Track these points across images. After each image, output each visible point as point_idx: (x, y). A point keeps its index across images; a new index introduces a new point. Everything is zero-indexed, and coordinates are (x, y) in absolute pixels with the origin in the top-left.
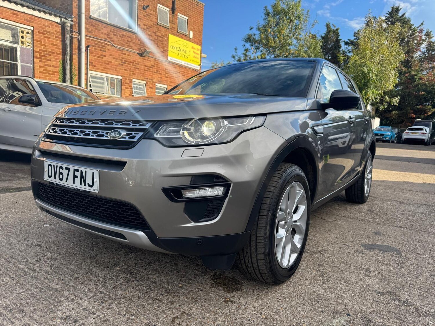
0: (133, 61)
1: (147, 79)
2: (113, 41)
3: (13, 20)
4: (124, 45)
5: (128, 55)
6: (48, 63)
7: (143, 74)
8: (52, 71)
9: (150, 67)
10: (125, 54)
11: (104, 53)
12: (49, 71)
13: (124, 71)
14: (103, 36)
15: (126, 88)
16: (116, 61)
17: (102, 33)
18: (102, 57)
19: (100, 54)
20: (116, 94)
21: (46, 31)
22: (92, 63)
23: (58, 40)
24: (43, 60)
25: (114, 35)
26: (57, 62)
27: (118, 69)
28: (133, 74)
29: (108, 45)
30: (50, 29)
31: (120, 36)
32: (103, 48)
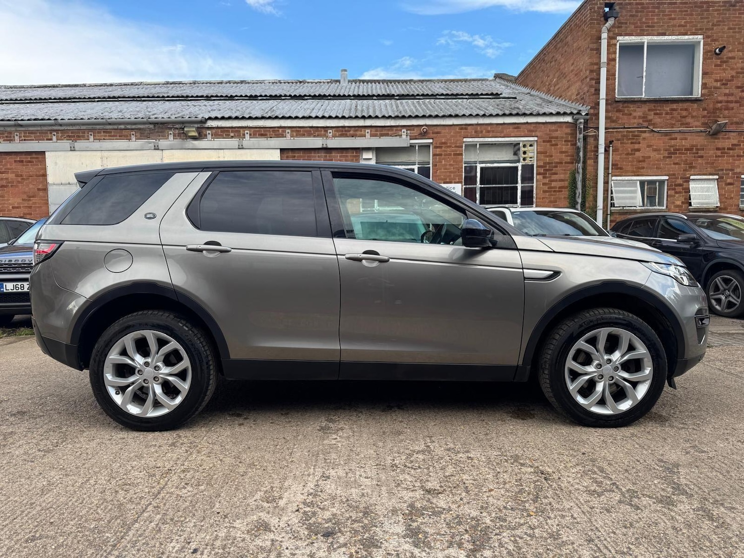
0: (693, 146)
1: (722, 170)
2: (654, 124)
3: (514, 135)
4: (674, 124)
5: (682, 139)
6: (554, 177)
7: (713, 163)
8: (559, 188)
9: (729, 149)
10: (676, 139)
11: (636, 146)
12: (555, 187)
13: (672, 166)
14: (636, 121)
15: (676, 193)
16: (659, 154)
17: (635, 118)
18: (633, 152)
19: (630, 150)
20: (657, 204)
21: (552, 138)
22: (617, 165)
23: (568, 145)
24: (547, 175)
25: (655, 114)
26: (565, 174)
27: (661, 165)
28: (690, 167)
29: (645, 132)
30: (557, 134)
31: (667, 114)
32: (635, 139)
